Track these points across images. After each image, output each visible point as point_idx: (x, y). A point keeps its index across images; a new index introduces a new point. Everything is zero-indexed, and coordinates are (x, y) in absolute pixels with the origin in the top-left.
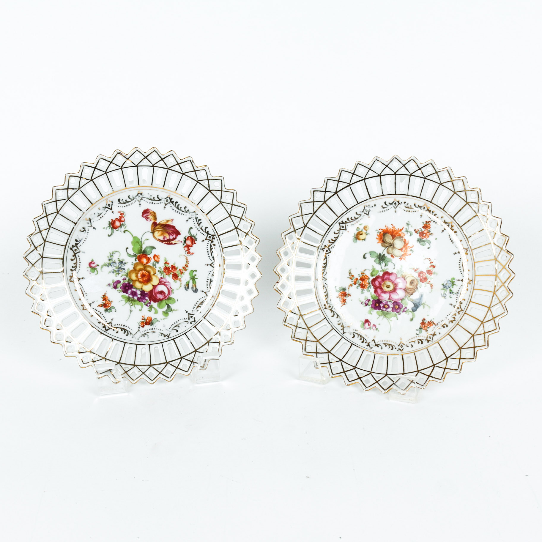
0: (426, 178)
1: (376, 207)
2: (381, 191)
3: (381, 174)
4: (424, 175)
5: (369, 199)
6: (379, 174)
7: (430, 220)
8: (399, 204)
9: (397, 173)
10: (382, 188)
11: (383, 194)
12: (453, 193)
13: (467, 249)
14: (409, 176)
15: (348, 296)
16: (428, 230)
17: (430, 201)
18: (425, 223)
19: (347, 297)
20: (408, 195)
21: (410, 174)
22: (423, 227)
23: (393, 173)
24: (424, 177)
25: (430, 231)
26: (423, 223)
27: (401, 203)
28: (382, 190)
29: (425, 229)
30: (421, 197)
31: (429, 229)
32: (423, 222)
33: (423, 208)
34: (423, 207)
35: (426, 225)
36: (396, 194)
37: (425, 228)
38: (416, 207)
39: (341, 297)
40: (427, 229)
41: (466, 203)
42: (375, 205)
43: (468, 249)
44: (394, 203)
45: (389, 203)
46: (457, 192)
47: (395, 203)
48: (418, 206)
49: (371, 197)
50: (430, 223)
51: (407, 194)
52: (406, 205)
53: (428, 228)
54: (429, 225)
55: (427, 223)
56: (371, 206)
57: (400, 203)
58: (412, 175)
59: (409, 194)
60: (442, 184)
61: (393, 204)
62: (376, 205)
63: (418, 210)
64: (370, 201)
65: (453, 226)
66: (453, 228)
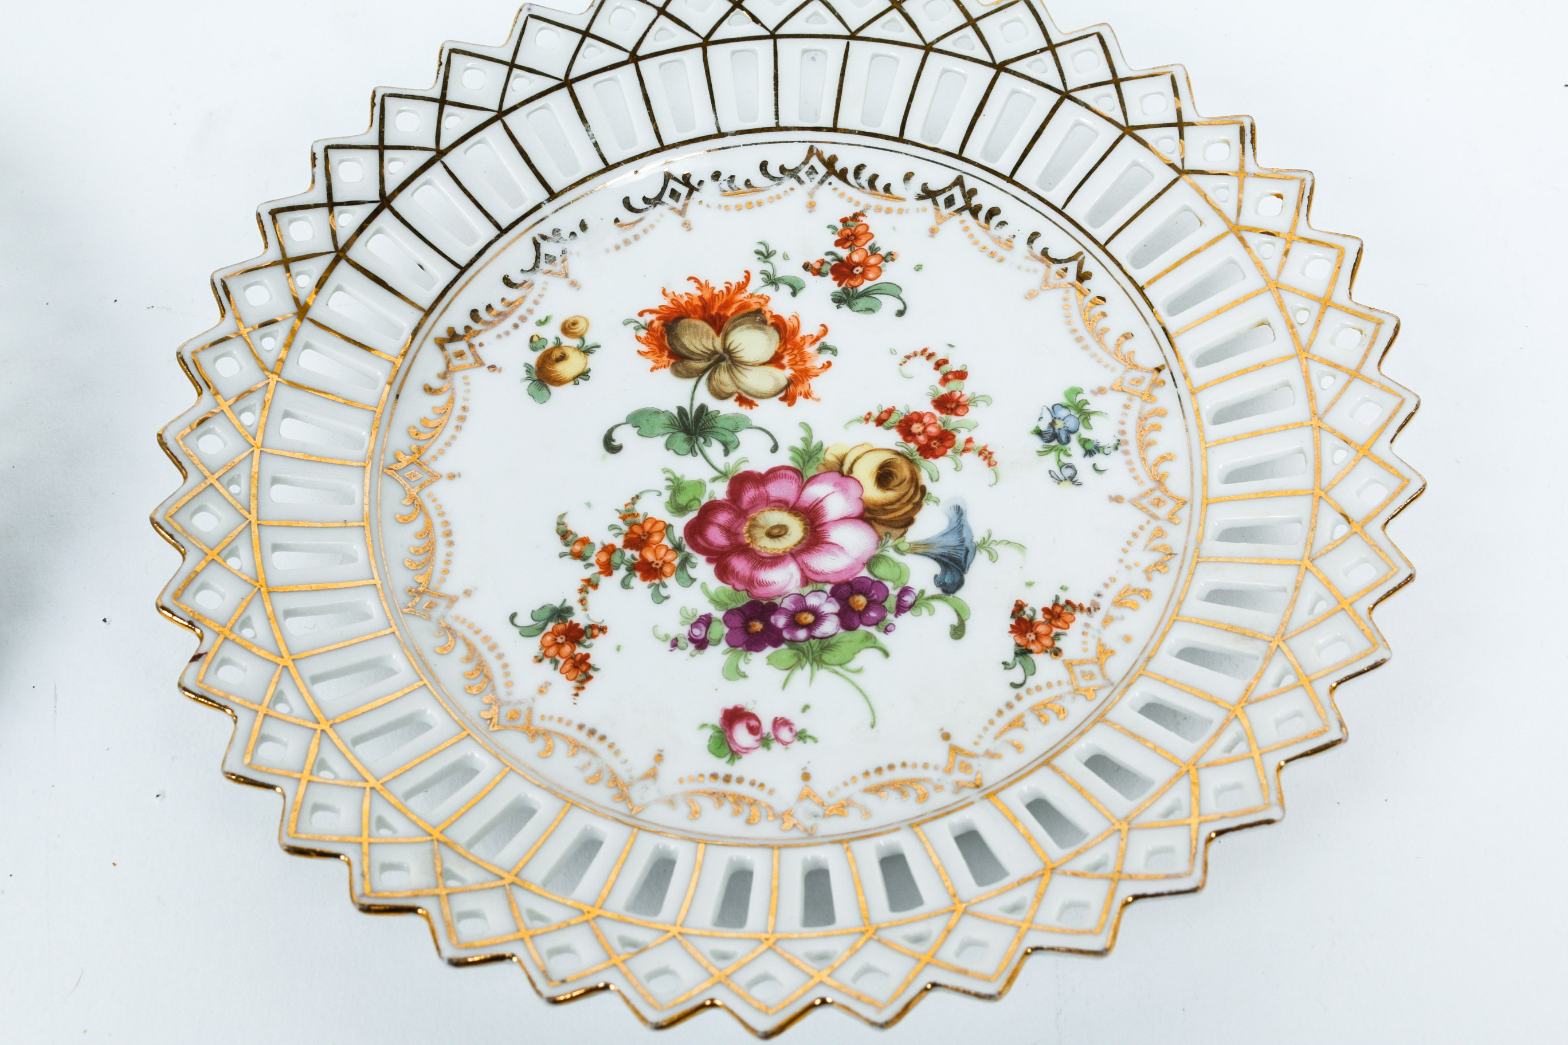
0: (780, 32)
1: (588, 230)
2: (594, 149)
3: (572, 76)
4: (763, 26)
5: (549, 200)
6: (562, 77)
7: (858, 210)
8: (692, 190)
9: (640, 53)
10: (592, 137)
11: (604, 160)
12: (922, 52)
13: (1081, 253)
14: (700, 50)
15: (593, 636)
16: (866, 247)
17: (830, 125)
18: (840, 226)
19: (588, 642)
20: (721, 135)
21: (700, 41)
22: (837, 243)
23: (625, 56)
24: (768, 33)
25: (879, 249)
26: (831, 230)
27: (701, 182)
28: (596, 144)
29: (850, 246)
30: (782, 124)
31: (870, 243)
32: (828, 227)
33: (809, 174)
34: (806, 168)
35: (848, 232)
36: (663, 148)
37: (848, 244)
38: (773, 178)
39: (558, 653)
40: (859, 243)
41: (993, 72)
42: (583, 226)
43: (1086, 253)
44: (668, 192)
45: (646, 200)
46: (939, 39)
47: (674, 195)
48: (782, 169)
49: (556, 188)
50: (861, 218)
51: (715, 131)
52: (725, 186)
53: (864, 239)
54: (861, 229)
55: (850, 223)
56: (565, 234)
57: (694, 182)
58: (713, 38)
59: (723, 130)
60: (861, 34)
61: (666, 198)
62: (587, 222)
63: (788, 189)
64: (556, 211)
65: (973, 192)
66: (975, 201)
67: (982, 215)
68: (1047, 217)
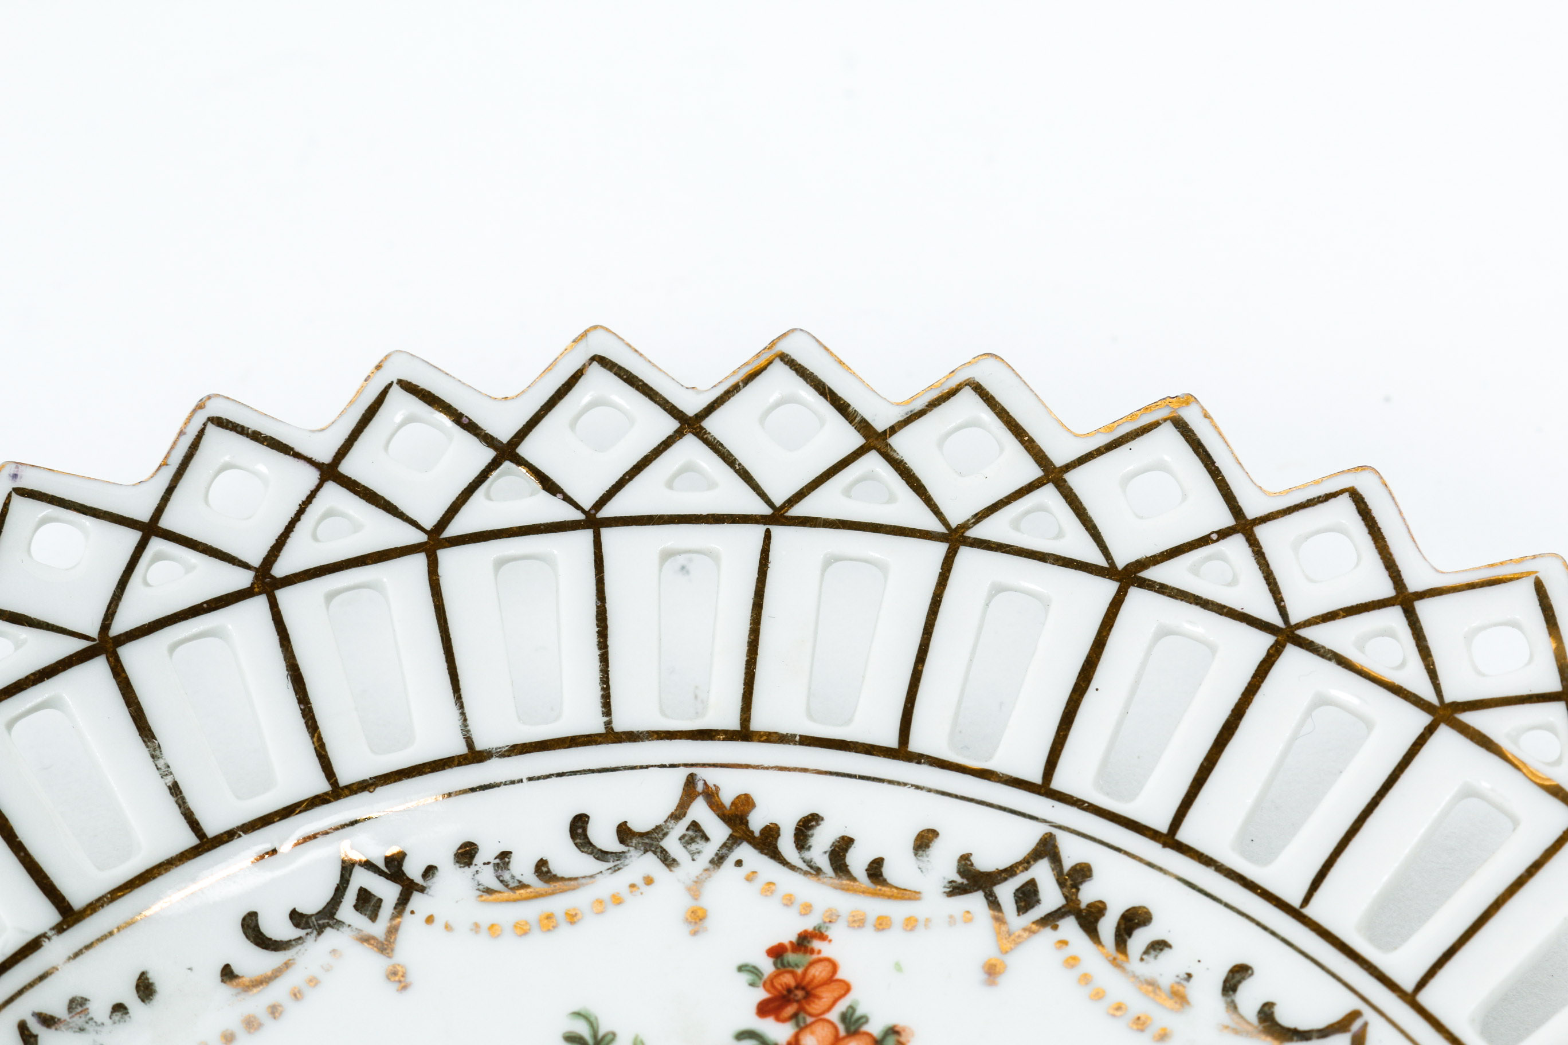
0: (608, 511)
1: (158, 998)
2: (170, 801)
3: (118, 627)
4: (567, 499)
5: (60, 929)
6: (93, 631)
7: (808, 924)
8: (409, 889)
9: (281, 569)
10: (165, 771)
11: (194, 825)
12: (940, 549)
13: (1355, 1015)
14: (420, 561)
16: (834, 1016)
17: (733, 723)
18: (767, 966)
20: (474, 756)
21: (422, 538)
22: (764, 1009)
23: (243, 579)
24: (579, 516)
25: (864, 1019)
26: (745, 978)
27: (430, 871)
28: (175, 789)
29: (795, 1016)
30: (620, 724)
31: (841, 1006)
32: (741, 969)
33: (687, 841)
34: (680, 828)
35: (788, 980)
36: (337, 792)
37: (790, 1010)
38: (602, 855)
40: (816, 1007)
41: (1109, 588)
42: (145, 988)
43: (1368, 1014)
44: (351, 896)
45: (297, 918)
46: (980, 517)
47: (367, 902)
48: (624, 833)
49: (78, 897)
50: (816, 944)
51: (461, 749)
52: (488, 877)
53: (826, 995)
54: (819, 972)
55: (791, 957)
56: (100, 1009)
57: (413, 869)
58: (454, 529)
59: (480, 745)
60: (798, 510)
61: (346, 911)
62: (153, 977)
63: (638, 880)
64: (77, 955)
65: (1082, 873)
66: (1088, 894)
67: (1107, 927)
68: (1265, 928)
